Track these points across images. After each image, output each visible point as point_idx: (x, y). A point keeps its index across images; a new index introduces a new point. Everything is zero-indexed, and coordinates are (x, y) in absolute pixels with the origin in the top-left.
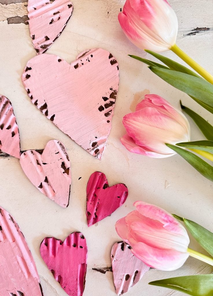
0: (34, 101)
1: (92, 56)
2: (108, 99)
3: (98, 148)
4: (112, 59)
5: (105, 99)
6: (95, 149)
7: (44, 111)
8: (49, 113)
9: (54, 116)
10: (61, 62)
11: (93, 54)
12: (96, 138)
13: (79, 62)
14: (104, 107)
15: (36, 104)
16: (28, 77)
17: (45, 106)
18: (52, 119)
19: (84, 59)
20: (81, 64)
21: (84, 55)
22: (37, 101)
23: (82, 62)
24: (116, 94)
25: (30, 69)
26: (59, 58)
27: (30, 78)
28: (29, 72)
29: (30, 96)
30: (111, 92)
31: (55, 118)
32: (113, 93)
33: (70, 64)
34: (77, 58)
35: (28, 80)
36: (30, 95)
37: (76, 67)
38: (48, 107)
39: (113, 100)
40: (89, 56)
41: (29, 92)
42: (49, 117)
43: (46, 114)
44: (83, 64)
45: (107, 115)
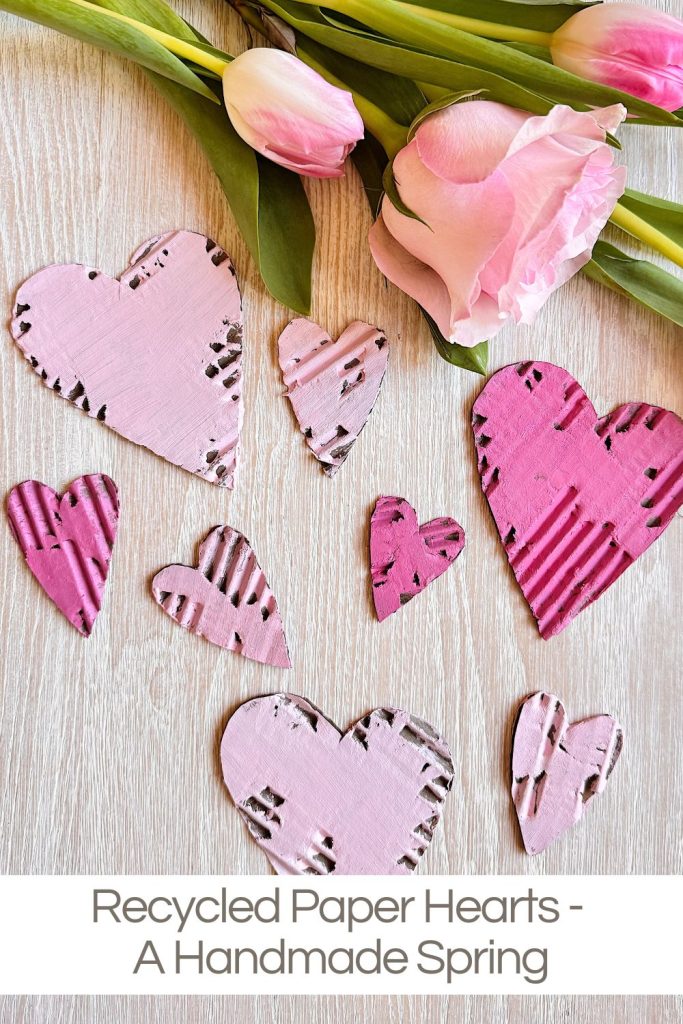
0: (50, 383)
1: (166, 252)
2: (223, 346)
3: (222, 463)
4: (215, 251)
5: (218, 348)
6: (216, 467)
7: (80, 401)
8: (91, 405)
9: (104, 408)
10: (96, 279)
11: (166, 247)
12: (212, 440)
13: (139, 271)
14: (218, 366)
15: (57, 388)
16: (26, 327)
17: (80, 390)
18: (101, 416)
19: (149, 263)
20: (145, 276)
21: (147, 253)
22: (57, 382)
23: (147, 271)
24: (240, 331)
25: (27, 307)
26: (88, 270)
27: (31, 330)
28: (26, 317)
29: (40, 373)
30: (227, 329)
31: (107, 413)
32: (231, 330)
33: (119, 280)
34: (133, 261)
35: (27, 335)
36: (39, 370)
37: (135, 284)
38: (86, 390)
39: (236, 347)
40: (160, 253)
41: (35, 364)
42: (94, 412)
43: (86, 406)
44: (148, 275)
45: (229, 383)
